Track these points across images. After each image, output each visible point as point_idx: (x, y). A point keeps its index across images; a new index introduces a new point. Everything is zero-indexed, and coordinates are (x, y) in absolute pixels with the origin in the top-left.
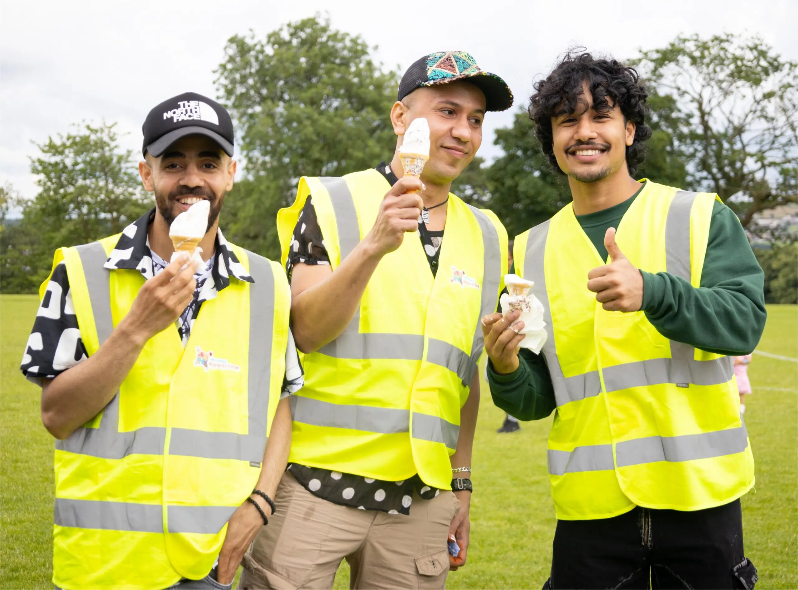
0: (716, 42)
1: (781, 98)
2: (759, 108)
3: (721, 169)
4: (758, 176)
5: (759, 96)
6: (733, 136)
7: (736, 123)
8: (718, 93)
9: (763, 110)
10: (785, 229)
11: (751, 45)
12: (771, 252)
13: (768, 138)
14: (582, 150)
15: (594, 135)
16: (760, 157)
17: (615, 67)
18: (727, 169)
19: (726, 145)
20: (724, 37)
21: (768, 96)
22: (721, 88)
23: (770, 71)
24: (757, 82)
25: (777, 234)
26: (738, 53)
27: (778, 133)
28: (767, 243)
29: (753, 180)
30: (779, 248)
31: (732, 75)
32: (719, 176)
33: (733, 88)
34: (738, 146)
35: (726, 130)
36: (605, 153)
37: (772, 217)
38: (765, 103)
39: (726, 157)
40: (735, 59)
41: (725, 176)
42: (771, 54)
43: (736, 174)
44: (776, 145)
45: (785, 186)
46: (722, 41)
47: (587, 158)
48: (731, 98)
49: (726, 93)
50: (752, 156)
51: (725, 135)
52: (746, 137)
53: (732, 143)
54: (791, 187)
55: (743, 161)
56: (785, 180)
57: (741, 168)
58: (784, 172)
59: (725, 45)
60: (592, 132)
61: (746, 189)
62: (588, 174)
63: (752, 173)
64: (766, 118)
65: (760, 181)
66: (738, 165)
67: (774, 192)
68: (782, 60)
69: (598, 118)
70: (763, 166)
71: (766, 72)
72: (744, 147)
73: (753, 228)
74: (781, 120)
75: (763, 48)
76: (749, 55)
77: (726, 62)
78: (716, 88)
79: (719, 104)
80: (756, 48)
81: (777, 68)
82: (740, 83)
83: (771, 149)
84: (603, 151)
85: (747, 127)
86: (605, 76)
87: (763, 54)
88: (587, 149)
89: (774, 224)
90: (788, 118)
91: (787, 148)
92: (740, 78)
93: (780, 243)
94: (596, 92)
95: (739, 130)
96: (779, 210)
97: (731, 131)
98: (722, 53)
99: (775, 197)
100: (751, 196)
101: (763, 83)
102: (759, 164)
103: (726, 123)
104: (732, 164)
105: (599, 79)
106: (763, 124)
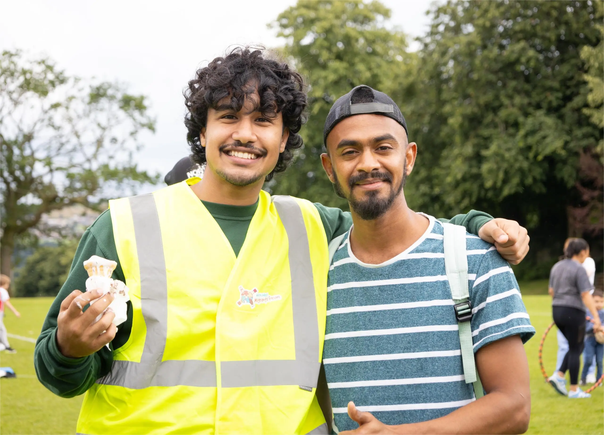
0: (7, 56)
1: (67, 108)
2: (47, 117)
3: (12, 173)
4: (46, 180)
5: (47, 106)
6: (23, 143)
7: (26, 130)
8: (9, 104)
9: (50, 119)
10: (72, 228)
11: (39, 59)
12: (59, 249)
13: (55, 145)
14: (239, 151)
15: (254, 138)
16: (48, 162)
17: (286, 71)
18: (18, 173)
19: (16, 151)
20: (13, 51)
21: (55, 106)
22: (11, 99)
23: (57, 83)
24: (44, 93)
25: (63, 232)
26: (27, 67)
27: (64, 140)
28: (55, 242)
29: (41, 183)
30: (66, 246)
31: (21, 87)
32: (10, 179)
33: (22, 98)
34: (27, 152)
35: (17, 137)
36: (261, 159)
37: (61, 217)
38: (52, 112)
39: (17, 162)
40: (24, 72)
41: (16, 179)
42: (57, 69)
43: (26, 178)
44: (63, 151)
45: (70, 189)
46: (11, 55)
47: (243, 161)
48: (20, 107)
49: (16, 103)
50: (40, 161)
51: (16, 142)
52: (35, 144)
53: (21, 149)
54: (76, 190)
55: (32, 166)
56: (71, 183)
57: (31, 173)
58: (70, 176)
59: (15, 59)
60: (253, 134)
61: (35, 192)
62: (239, 178)
63: (41, 177)
64: (53, 126)
65: (48, 185)
66: (28, 169)
67: (61, 194)
68: (67, 74)
69: (259, 121)
70: (51, 171)
71: (52, 83)
72: (33, 153)
73: (41, 227)
74: (67, 129)
75: (50, 63)
76: (38, 69)
77: (16, 74)
78: (7, 98)
79: (10, 113)
80: (43, 62)
81: (62, 81)
82: (29, 94)
83: (58, 155)
84: (258, 156)
85: (35, 135)
86: (275, 79)
87: (50, 68)
88: (244, 152)
89: (63, 223)
90: (73, 127)
91: (72, 154)
92: (28, 89)
93: (67, 242)
94: (265, 94)
95: (29, 138)
96: (66, 211)
97: (21, 139)
98: (12, 67)
99: (62, 199)
100: (40, 197)
101: (50, 95)
102: (47, 169)
103: (17, 131)
104: (22, 169)
105: (270, 81)
106: (50, 132)
